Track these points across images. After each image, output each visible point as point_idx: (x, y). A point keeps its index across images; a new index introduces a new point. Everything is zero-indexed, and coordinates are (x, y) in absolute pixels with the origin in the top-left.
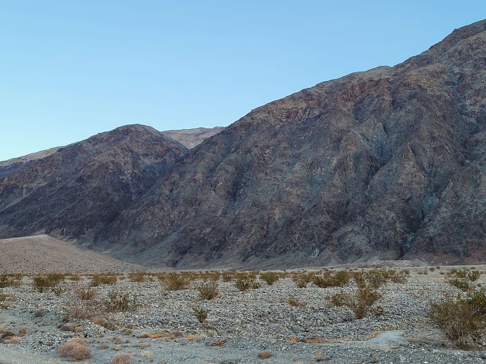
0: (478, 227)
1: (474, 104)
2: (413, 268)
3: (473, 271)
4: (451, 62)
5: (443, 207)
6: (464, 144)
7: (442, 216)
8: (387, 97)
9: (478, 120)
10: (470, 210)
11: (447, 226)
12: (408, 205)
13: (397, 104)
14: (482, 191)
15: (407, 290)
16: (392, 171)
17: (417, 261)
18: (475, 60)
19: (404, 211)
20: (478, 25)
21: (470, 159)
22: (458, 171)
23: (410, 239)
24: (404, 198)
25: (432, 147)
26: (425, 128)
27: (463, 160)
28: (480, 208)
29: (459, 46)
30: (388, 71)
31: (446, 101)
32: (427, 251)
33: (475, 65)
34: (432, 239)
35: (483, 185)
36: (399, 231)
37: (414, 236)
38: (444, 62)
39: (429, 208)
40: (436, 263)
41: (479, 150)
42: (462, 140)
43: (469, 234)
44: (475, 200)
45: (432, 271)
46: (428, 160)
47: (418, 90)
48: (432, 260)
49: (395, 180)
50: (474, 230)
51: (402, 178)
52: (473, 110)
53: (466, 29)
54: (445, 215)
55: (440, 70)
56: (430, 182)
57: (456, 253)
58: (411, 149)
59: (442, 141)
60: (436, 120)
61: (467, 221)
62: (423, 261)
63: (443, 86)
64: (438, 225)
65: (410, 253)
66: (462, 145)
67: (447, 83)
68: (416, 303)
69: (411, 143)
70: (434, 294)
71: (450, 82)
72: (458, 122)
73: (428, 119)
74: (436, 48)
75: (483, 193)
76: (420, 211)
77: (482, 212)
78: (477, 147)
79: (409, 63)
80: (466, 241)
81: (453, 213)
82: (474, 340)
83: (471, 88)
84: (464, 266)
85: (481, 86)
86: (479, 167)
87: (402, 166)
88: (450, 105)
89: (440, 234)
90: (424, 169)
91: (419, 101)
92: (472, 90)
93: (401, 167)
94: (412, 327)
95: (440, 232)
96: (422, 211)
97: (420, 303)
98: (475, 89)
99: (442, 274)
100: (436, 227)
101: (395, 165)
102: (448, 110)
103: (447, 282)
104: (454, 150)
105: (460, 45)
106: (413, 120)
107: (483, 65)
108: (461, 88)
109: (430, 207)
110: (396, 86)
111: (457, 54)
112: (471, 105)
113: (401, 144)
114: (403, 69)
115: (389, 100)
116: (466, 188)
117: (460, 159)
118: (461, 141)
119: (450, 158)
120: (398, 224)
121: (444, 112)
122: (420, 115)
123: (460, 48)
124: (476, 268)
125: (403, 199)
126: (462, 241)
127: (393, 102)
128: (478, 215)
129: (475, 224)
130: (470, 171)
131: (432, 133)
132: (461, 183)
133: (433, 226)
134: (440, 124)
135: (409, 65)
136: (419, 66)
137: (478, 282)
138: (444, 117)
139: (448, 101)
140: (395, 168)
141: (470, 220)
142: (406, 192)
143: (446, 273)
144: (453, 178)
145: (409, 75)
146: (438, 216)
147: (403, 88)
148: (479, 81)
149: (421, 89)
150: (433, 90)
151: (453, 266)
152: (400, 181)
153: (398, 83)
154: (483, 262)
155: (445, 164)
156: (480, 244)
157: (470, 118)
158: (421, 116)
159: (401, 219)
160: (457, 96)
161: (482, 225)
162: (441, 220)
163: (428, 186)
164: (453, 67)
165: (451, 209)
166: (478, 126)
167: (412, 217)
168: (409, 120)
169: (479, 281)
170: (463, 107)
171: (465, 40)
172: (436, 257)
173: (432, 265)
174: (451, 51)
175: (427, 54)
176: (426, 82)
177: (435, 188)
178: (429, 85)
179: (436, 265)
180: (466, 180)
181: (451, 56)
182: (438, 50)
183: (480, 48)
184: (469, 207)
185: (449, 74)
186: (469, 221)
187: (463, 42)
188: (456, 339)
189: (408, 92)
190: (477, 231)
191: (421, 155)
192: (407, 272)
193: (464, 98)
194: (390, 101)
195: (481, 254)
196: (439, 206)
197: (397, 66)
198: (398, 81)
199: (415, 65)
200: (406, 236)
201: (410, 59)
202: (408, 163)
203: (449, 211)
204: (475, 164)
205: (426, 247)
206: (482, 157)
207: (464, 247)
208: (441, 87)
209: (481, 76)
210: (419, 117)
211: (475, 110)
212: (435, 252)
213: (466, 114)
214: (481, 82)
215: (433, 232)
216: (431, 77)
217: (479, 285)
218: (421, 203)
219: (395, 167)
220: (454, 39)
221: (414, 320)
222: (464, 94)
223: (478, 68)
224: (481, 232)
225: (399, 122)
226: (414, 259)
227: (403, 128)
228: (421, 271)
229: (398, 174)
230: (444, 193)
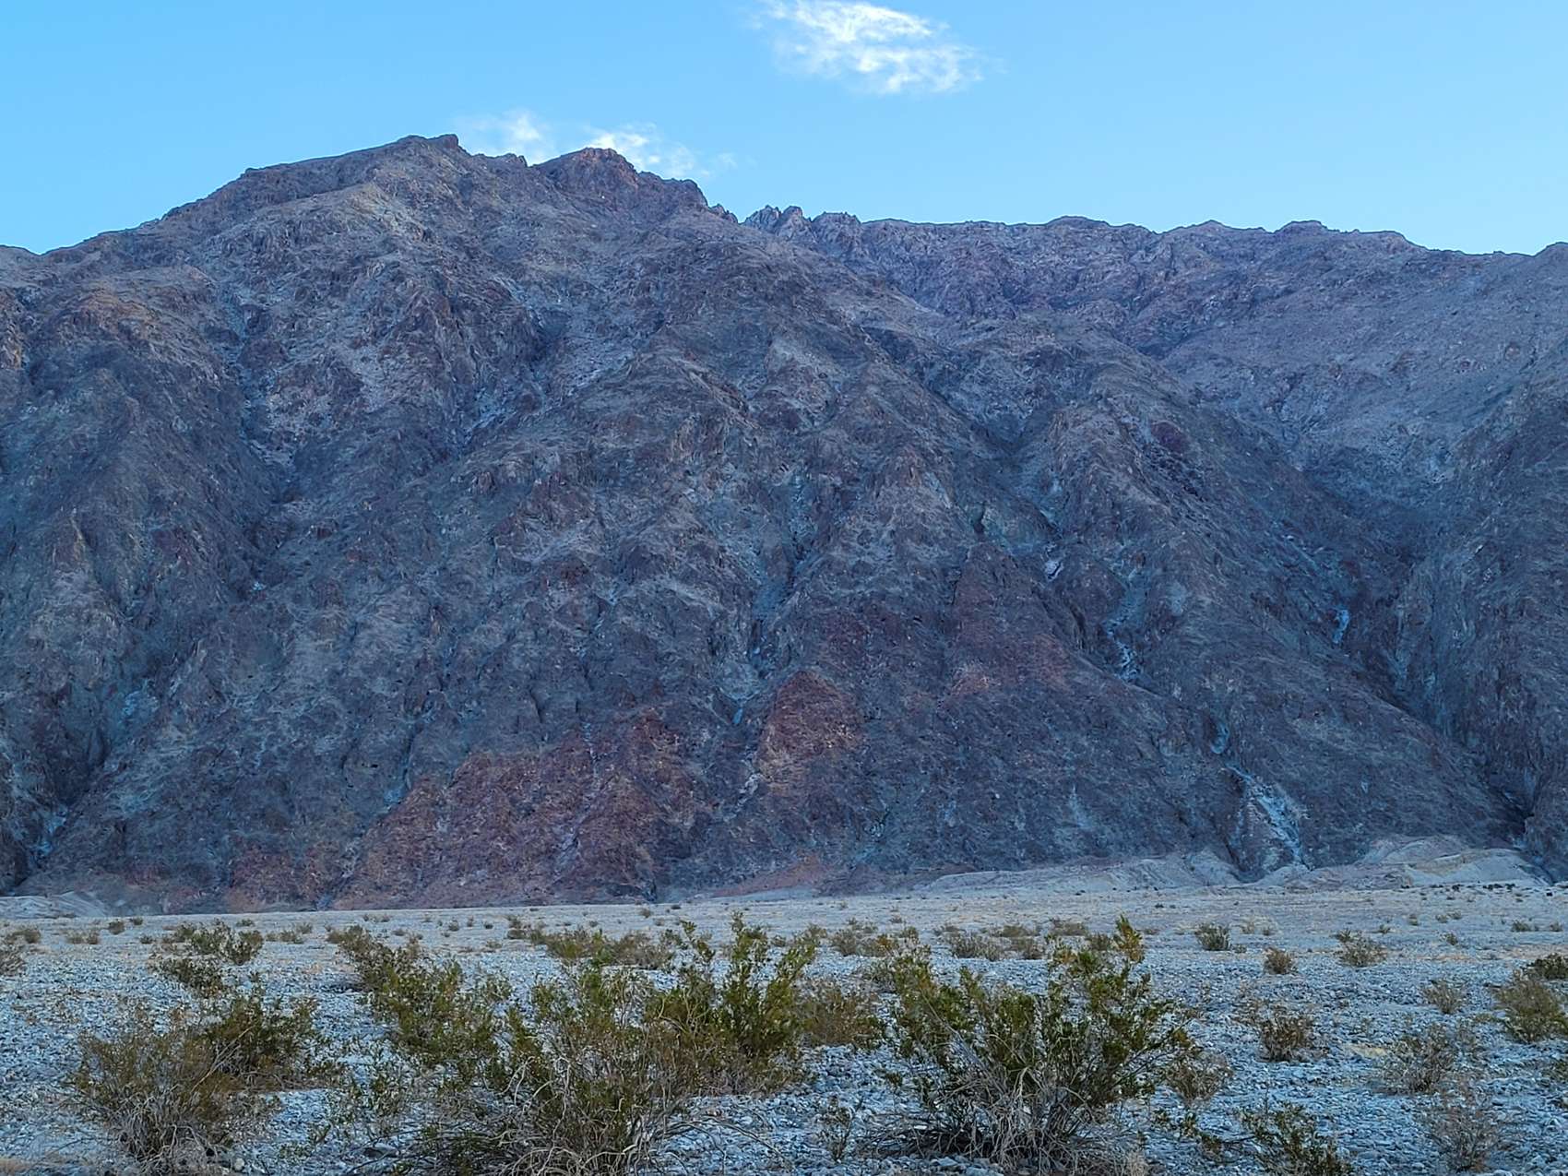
0: (273, 793)
1: (290, 411)
2: (52, 921)
3: (241, 934)
4: (230, 267)
5: (172, 727)
6: (252, 531)
7: (162, 755)
8: (15, 352)
9: (298, 459)
10: (250, 738)
11: (178, 786)
12: (57, 714)
13: (46, 377)
14: (294, 680)
15: (19, 997)
16: (10, 597)
17: (69, 899)
18: (304, 276)
19: (40, 733)
20: (319, 169)
21: (265, 578)
22: (225, 614)
23: (52, 827)
24: (44, 688)
25: (150, 529)
26: (132, 466)
27: (244, 581)
28: (285, 734)
29: (260, 224)
30: (25, 264)
31: (205, 389)
32: (105, 867)
33: (303, 291)
34: (124, 829)
35: (298, 664)
36: (20, 798)
37: (68, 815)
38: (209, 266)
39: (123, 727)
40: (130, 907)
41: (294, 554)
42: (246, 518)
43: (243, 814)
44: (271, 710)
45: (116, 934)
46: (134, 572)
47: (120, 343)
48: (118, 897)
49: (18, 629)
50: (260, 803)
51: (41, 622)
52: (286, 428)
53: (283, 174)
54: (175, 752)
55: (195, 289)
56: (135, 643)
57: (198, 873)
58: (83, 531)
59: (183, 515)
60: (171, 445)
61: (241, 773)
62: (88, 899)
63: (201, 339)
64: (148, 783)
65: (48, 872)
66: (244, 533)
67: (214, 333)
68: (43, 1041)
69: (83, 511)
70: (106, 1009)
71: (221, 332)
72: (239, 459)
73: (145, 441)
74: (189, 218)
75: (294, 689)
76: (95, 734)
77: (290, 746)
78: (289, 543)
79: (96, 249)
80: (233, 837)
81: (199, 747)
82: (210, 1153)
83: (285, 360)
84: (219, 916)
85: (315, 357)
86: (290, 606)
87: (47, 585)
88: (217, 402)
89: (153, 813)
90: (119, 601)
91: (118, 377)
92: (287, 365)
93: (43, 585)
94: (15, 1120)
95: (152, 805)
96: (101, 736)
97: (55, 1038)
98: (296, 363)
99: (146, 941)
100: (142, 788)
101: (23, 578)
102: (209, 418)
103: (156, 969)
104: (219, 546)
105: (263, 222)
106: (96, 437)
107: (326, 293)
108: (256, 353)
109: (127, 723)
110: (46, 320)
111: (249, 245)
112: (280, 410)
113: (51, 511)
114: (74, 265)
115: (19, 360)
116: (245, 668)
117: (236, 577)
118: (241, 520)
119: (204, 571)
120: (17, 775)
121: (198, 424)
122: (118, 422)
123: (260, 229)
124: (256, 923)
125: (40, 694)
126: (221, 836)
127: (34, 371)
128: (276, 758)
129: (264, 783)
130: (264, 615)
131: (153, 486)
132: (231, 652)
133: (132, 786)
134: (181, 458)
135: (96, 256)
136: (129, 266)
137: (253, 969)
138: (197, 440)
139: (212, 391)
140: (23, 590)
141: (251, 770)
142: (53, 671)
143: (160, 941)
144: (209, 635)
145: (93, 291)
146: (149, 755)
147: (70, 327)
148: (311, 342)
149: (129, 339)
150: (167, 348)
151: (186, 917)
152: (36, 632)
153: (56, 311)
154: (277, 904)
155: (186, 587)
156: (273, 849)
157: (274, 452)
158: (121, 425)
159: (28, 760)
160: (240, 378)
161: (284, 788)
162: (158, 768)
163: (127, 653)
164: (235, 284)
165: (195, 732)
166: (298, 479)
167: (65, 753)
168: (82, 436)
169: (258, 964)
170: (258, 413)
171: (278, 207)
172: (135, 887)
173: (120, 912)
174: (231, 235)
175: (156, 230)
176: (147, 319)
177: (148, 662)
178: (156, 332)
179: (130, 912)
180: (247, 646)
181: (231, 250)
182: (193, 223)
183: (319, 239)
184: (250, 728)
185: (220, 305)
186: (248, 773)
187: (270, 213)
188: (153, 1152)
189: (86, 344)
190: (269, 806)
191: (113, 554)
192: (32, 938)
193: (262, 387)
194: (23, 364)
195: (273, 879)
196: (158, 722)
197: (57, 256)
198: (54, 302)
199: (117, 259)
200: (40, 815)
201: (101, 238)
202: (67, 575)
203: (189, 739)
204: (282, 597)
205: (104, 855)
206: (301, 576)
207: (227, 856)
208: (192, 341)
209: (316, 327)
210: (117, 429)
211: (291, 429)
212: (131, 871)
213: (265, 439)
214: (317, 345)
215: (129, 804)
216: (163, 307)
217: (255, 978)
218: (101, 709)
219: (22, 586)
220: (243, 199)
221: (26, 1098)
222: (262, 373)
223: (311, 301)
224: (282, 808)
225: (50, 438)
226: (59, 892)
227: (61, 459)
228: (80, 933)
229: (32, 611)
230: (178, 681)
